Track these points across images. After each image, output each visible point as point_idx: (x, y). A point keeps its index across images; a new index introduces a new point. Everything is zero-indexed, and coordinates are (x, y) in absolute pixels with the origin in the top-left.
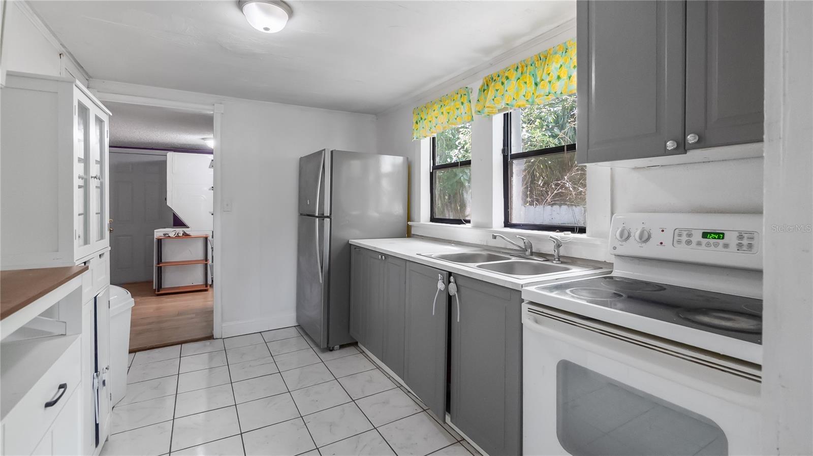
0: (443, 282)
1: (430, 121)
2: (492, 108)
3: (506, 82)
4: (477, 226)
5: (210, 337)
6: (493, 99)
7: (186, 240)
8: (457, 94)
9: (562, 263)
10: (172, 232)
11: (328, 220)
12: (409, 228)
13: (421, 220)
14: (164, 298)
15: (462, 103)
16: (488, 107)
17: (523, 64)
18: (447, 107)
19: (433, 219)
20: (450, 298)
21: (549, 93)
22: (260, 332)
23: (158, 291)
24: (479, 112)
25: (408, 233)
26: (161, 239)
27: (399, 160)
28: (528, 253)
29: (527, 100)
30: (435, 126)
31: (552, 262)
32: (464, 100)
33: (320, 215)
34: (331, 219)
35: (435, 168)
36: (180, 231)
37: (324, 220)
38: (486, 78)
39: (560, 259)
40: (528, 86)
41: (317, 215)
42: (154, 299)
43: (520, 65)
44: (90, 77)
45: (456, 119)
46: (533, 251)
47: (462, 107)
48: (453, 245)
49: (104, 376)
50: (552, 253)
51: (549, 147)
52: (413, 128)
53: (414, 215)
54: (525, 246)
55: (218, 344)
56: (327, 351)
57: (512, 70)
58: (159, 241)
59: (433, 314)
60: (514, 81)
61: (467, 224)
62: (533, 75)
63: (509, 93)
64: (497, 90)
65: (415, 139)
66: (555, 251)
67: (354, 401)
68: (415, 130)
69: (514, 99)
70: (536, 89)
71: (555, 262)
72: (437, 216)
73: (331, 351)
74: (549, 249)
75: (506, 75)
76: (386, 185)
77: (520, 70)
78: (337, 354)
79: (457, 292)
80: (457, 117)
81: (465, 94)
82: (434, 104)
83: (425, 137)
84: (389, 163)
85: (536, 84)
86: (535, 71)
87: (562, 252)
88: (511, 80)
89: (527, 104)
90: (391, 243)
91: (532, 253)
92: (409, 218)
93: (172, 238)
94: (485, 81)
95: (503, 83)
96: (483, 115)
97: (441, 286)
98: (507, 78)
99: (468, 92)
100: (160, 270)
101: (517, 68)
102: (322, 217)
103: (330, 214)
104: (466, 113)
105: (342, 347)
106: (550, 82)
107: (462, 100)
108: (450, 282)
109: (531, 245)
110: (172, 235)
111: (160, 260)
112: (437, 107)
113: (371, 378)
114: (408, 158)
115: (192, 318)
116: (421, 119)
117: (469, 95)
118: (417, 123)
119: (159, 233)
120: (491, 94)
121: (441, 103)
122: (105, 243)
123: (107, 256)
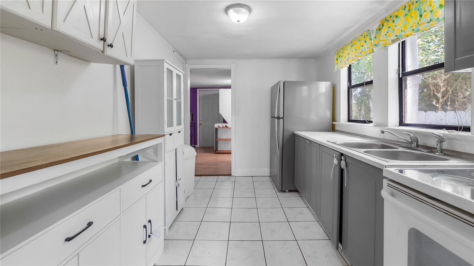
0: (337, 160)
1: (345, 57)
2: (385, 41)
3: (395, 20)
4: (377, 125)
5: (230, 175)
6: (386, 35)
7: (226, 129)
8: (362, 36)
9: (445, 155)
10: (221, 125)
11: (282, 120)
12: (333, 126)
13: (341, 121)
14: (217, 155)
15: (365, 42)
16: (382, 41)
17: (410, 3)
18: (355, 46)
19: (349, 120)
20: (342, 171)
21: (431, 20)
22: (252, 176)
23: (216, 151)
24: (376, 45)
25: (333, 129)
26: (217, 128)
27: (328, 83)
28: (414, 145)
29: (413, 30)
30: (347, 60)
31: (435, 154)
32: (367, 39)
33: (278, 117)
34: (283, 119)
35: (350, 87)
36: (224, 125)
37: (279, 120)
38: (381, 21)
39: (443, 152)
40: (414, 18)
41: (276, 117)
42: (215, 155)
43: (407, 5)
44: (186, 59)
45: (361, 53)
46: (420, 143)
47: (366, 44)
48: (359, 137)
49: (179, 182)
50: (436, 146)
51: (438, 63)
52: (335, 63)
53: (337, 118)
54: (411, 140)
55: (232, 178)
56: (282, 192)
57: (401, 10)
58: (216, 129)
59: (331, 179)
60: (403, 17)
61: (371, 124)
62: (418, 9)
63: (398, 27)
64: (389, 27)
65: (336, 70)
66: (437, 145)
67: (288, 222)
68: (336, 64)
69: (402, 31)
70: (420, 20)
71: (437, 154)
72: (352, 118)
73: (284, 192)
74: (433, 143)
75: (396, 14)
77: (407, 9)
78: (287, 194)
79: (346, 167)
80: (362, 51)
81: (367, 35)
82: (347, 46)
83: (342, 68)
85: (421, 16)
86: (419, 6)
87: (445, 146)
88: (400, 18)
89: (413, 33)
90: (317, 134)
91: (418, 146)
92: (334, 119)
93: (221, 128)
94: (381, 22)
95: (394, 21)
96: (380, 47)
97: (336, 161)
98: (397, 17)
99: (370, 33)
100: (217, 142)
101: (405, 7)
102: (279, 118)
103: (283, 117)
104: (368, 48)
105: (290, 191)
106: (431, 11)
107: (365, 40)
108: (341, 160)
109: (418, 140)
110: (221, 126)
111: (217, 138)
112: (349, 47)
113: (302, 212)
114: (332, 83)
115: (225, 165)
116: (340, 56)
117: (370, 35)
118: (337, 59)
119: (216, 125)
120: (384, 31)
121: (352, 44)
122: (182, 127)
123: (182, 133)
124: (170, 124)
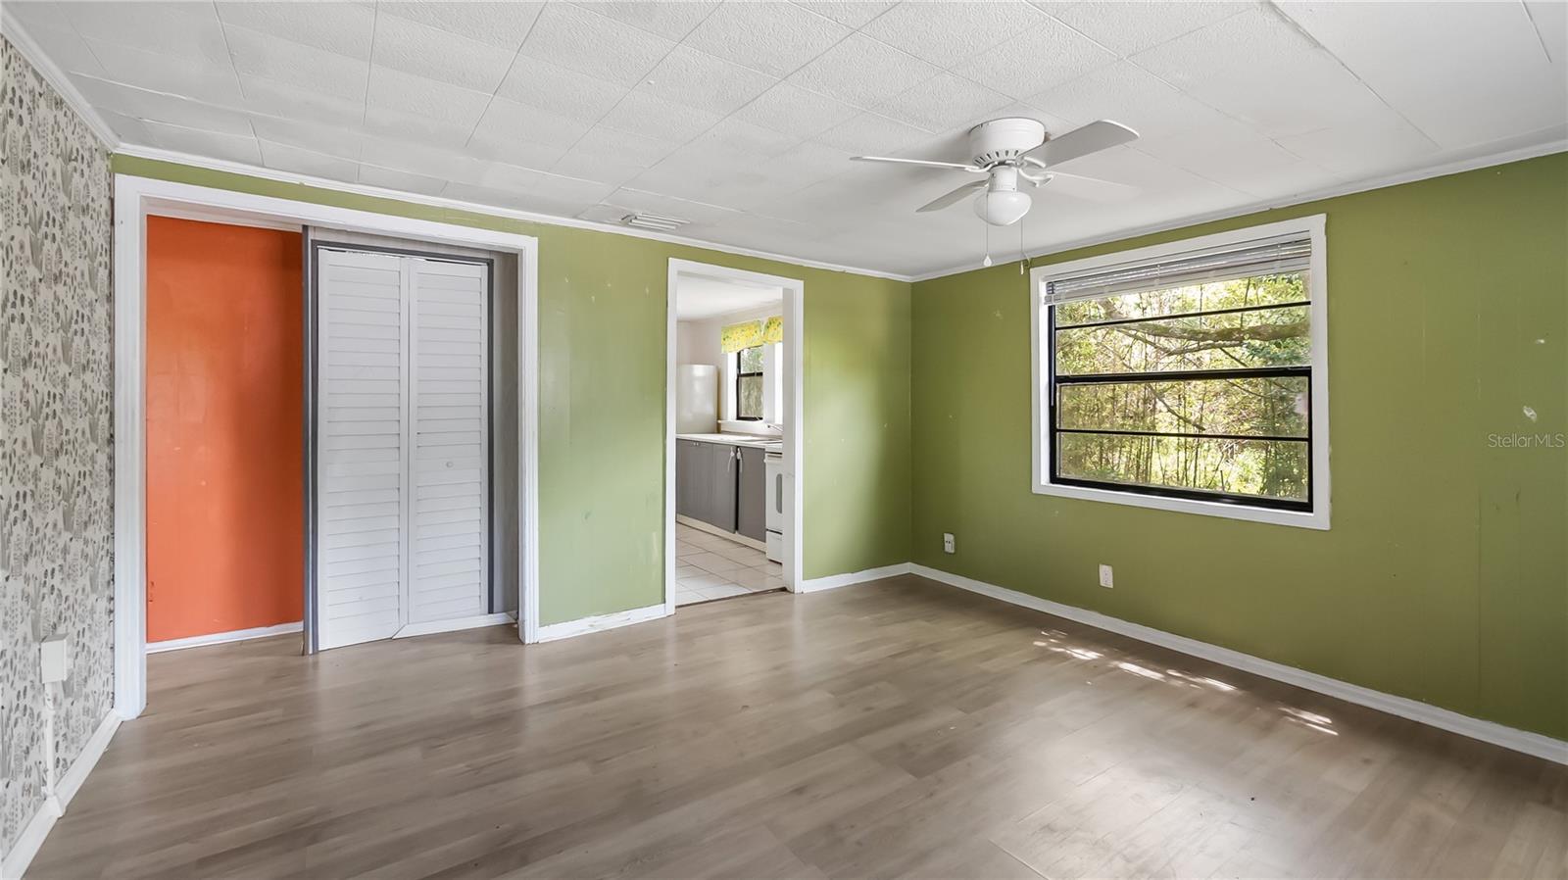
0: (734, 452)
1: (733, 341)
12: (719, 425)
13: (729, 419)
19: (739, 418)
20: (738, 461)
25: (718, 430)
27: (710, 369)
30: (736, 345)
35: (739, 376)
48: (750, 436)
53: (723, 415)
59: (727, 474)
61: (762, 420)
65: (722, 352)
68: (722, 345)
72: (742, 415)
76: (698, 387)
79: (741, 457)
83: (730, 352)
84: (700, 371)
92: (719, 418)
97: (732, 454)
112: (739, 330)
114: (717, 368)
116: (726, 338)
117: (759, 327)
118: (723, 342)
121: (742, 329)
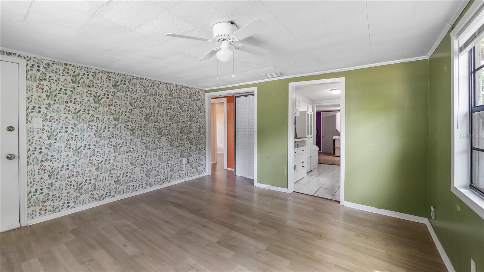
10: (337, 137)
23: (333, 155)
58: (335, 140)
100: (334, 149)
111: (334, 146)
122: (312, 136)
123: (312, 138)
124: (308, 135)
